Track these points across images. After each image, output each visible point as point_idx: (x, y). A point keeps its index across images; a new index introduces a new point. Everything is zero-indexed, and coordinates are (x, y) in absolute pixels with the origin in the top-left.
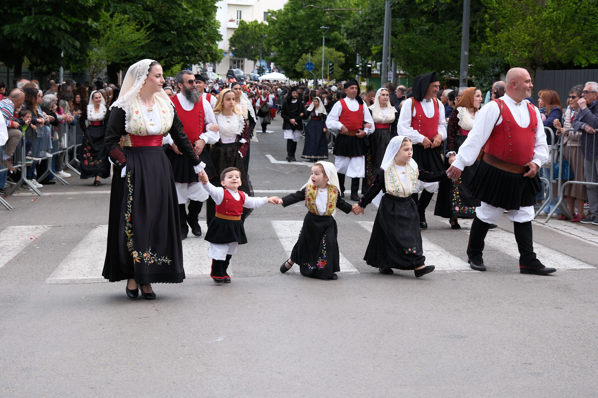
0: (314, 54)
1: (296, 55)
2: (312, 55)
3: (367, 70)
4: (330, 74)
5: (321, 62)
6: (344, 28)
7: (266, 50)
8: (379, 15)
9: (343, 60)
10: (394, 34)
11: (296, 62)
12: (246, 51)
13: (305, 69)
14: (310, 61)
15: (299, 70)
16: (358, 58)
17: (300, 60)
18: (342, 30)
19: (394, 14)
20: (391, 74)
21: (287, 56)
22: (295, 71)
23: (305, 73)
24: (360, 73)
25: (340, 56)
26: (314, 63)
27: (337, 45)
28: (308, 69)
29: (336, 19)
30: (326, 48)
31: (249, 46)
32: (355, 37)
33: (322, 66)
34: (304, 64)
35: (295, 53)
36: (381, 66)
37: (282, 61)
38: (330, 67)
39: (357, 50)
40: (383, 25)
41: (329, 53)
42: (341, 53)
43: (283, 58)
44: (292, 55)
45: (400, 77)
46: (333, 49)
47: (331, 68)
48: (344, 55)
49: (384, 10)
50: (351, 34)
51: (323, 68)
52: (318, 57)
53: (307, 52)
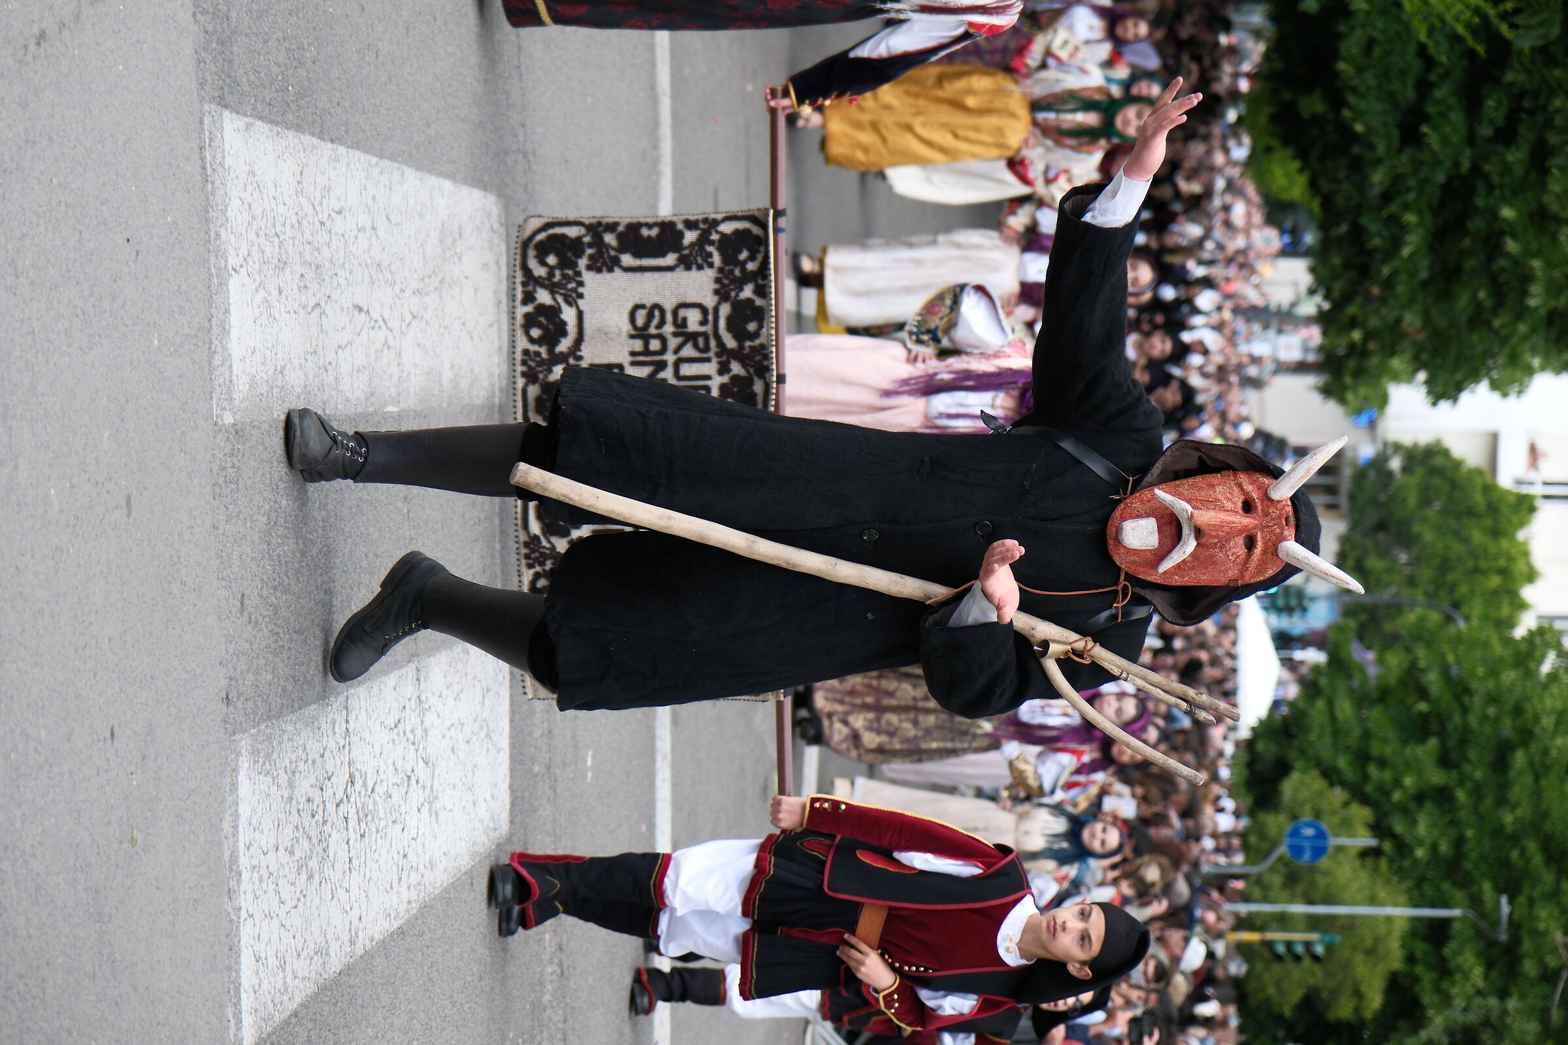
0: (1369, 862)
1: (1366, 777)
2: (1365, 854)
4: (1269, 945)
5: (1328, 900)
6: (1504, 1012)
7: (1388, 627)
9: (1344, 1010)
11: (1331, 775)
12: (1381, 526)
13: (1294, 817)
14: (1333, 842)
15: (1289, 787)
17: (1338, 795)
18: (1493, 1002)
21: (1357, 732)
22: (1283, 768)
23: (1275, 822)
25: (1358, 994)
26: (1324, 862)
27: (1416, 980)
28: (1295, 833)
30: (1400, 928)
31: (1406, 539)
33: (1311, 902)
34: (1317, 815)
35: (1373, 770)
37: (1331, 703)
38: (1308, 945)
41: (1377, 940)
42: (1375, 1000)
43: (1345, 708)
44: (1362, 758)
46: (1395, 960)
47: (1300, 949)
48: (1368, 1015)
51: (1299, 909)
52: (1355, 885)
53: (1379, 828)
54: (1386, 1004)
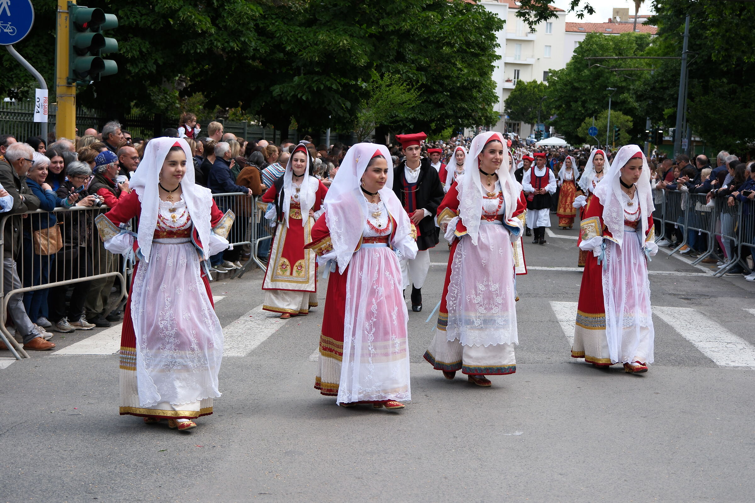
0: (598, 118)
1: (578, 118)
2: (596, 119)
3: (658, 136)
4: (615, 140)
5: (606, 127)
6: (633, 89)
7: (545, 113)
8: (673, 76)
9: (631, 124)
10: (691, 97)
11: (579, 125)
12: (523, 114)
13: (587, 134)
14: (594, 126)
15: (580, 135)
16: (649, 123)
17: (583, 124)
18: (631, 92)
19: (691, 75)
20: (685, 141)
21: (569, 120)
22: (577, 136)
23: (588, 138)
24: (650, 139)
25: (628, 121)
26: (597, 128)
27: (625, 108)
28: (591, 134)
29: (626, 80)
30: (612, 112)
31: (526, 108)
32: (645, 99)
33: (607, 131)
34: (587, 129)
35: (577, 117)
36: (674, 132)
37: (562, 126)
38: (616, 132)
39: (648, 113)
40: (679, 86)
41: (615, 117)
42: (629, 117)
43: (564, 123)
44: (574, 119)
45: (695, 144)
46: (620, 113)
47: (617, 134)
48: (632, 119)
49: (680, 70)
50: (641, 96)
51: (608, 133)
52: (603, 121)
53: (590, 116)
54: (630, 116)
